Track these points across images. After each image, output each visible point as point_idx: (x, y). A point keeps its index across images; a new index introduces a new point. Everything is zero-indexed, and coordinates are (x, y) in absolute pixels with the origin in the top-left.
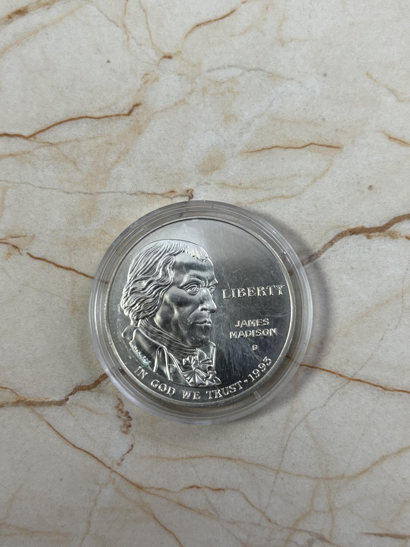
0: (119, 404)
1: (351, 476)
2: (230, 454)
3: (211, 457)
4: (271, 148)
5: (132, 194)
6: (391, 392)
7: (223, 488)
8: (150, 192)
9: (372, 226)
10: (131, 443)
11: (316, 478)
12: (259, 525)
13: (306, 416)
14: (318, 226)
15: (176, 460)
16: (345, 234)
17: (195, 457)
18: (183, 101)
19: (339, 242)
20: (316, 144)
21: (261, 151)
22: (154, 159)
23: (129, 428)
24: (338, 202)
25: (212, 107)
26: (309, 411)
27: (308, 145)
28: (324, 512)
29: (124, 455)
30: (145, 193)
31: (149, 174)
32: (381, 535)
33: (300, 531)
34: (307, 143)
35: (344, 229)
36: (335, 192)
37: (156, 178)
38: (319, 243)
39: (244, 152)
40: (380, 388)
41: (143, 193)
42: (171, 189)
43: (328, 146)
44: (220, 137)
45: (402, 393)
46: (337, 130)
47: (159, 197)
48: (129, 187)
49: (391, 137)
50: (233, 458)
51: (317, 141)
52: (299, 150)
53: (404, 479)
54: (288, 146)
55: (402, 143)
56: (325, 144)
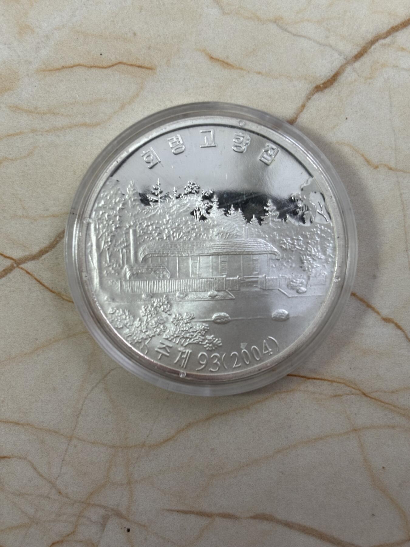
1: (152, 444)
2: (17, 419)
4: (72, 67)
7: (9, 455)
11: (113, 447)
12: (48, 497)
13: (105, 376)
20: (125, 64)
21: (60, 69)
25: (5, 17)
26: (108, 371)
27: (116, 64)
28: (122, 485)
32: (185, 512)
33: (94, 505)
34: (114, 61)
39: (41, 71)
43: (139, 67)
44: (13, 52)
46: (149, 48)
49: (213, 57)
50: (21, 423)
51: (127, 60)
52: (105, 69)
53: (212, 449)
54: (92, 65)
55: (226, 64)
56: (136, 64)
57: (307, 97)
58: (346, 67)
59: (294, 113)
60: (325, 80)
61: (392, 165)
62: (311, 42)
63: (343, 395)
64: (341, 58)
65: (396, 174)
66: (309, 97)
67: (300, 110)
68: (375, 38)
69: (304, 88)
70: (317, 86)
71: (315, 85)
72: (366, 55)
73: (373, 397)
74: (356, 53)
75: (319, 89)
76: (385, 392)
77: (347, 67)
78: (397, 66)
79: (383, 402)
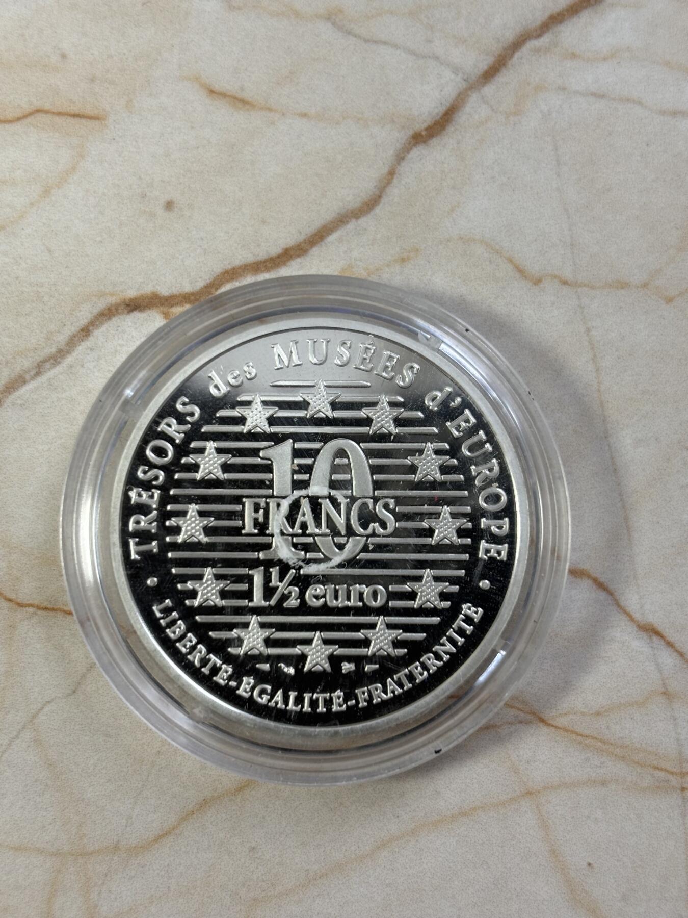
1: (134, 845)
9: (175, 291)
11: (57, 854)
13: (34, 716)
14: (56, 295)
16: (117, 309)
19: (103, 329)
20: (47, 112)
24: (99, 239)
26: (40, 705)
27: (31, 114)
34: (27, 108)
35: (113, 300)
36: (92, 216)
38: (59, 332)
43: (75, 116)
46: (92, 80)
49: (214, 90)
51: (51, 105)
52: (10, 125)
53: (253, 849)
55: (239, 102)
56: (68, 111)
57: (397, 156)
58: (468, 95)
59: (375, 187)
60: (429, 122)
61: (567, 274)
62: (398, 52)
63: (502, 725)
64: (458, 79)
65: (576, 292)
66: (402, 155)
67: (386, 181)
68: (520, 37)
69: (391, 138)
70: (416, 133)
71: (411, 132)
72: (504, 71)
73: (560, 725)
74: (486, 68)
75: (420, 138)
76: (583, 714)
77: (471, 96)
78: (564, 89)
79: (581, 735)
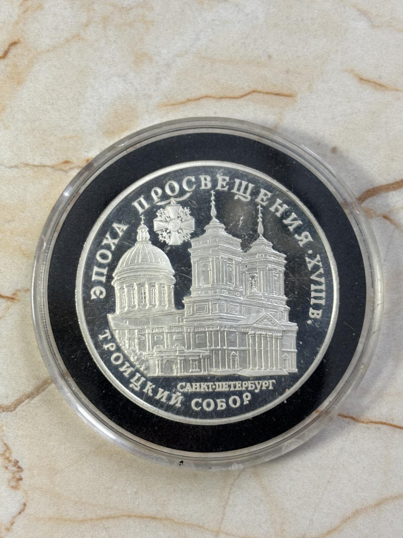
0: (5, 451)
2: (154, 512)
3: (129, 516)
4: (199, 99)
5: (12, 167)
6: (365, 425)
8: (36, 163)
10: (23, 501)
15: (83, 521)
17: (108, 518)
18: (77, 37)
20: (259, 92)
21: (185, 103)
22: (41, 118)
23: (20, 482)
25: (117, 44)
27: (249, 93)
29: (14, 517)
30: (30, 165)
31: (34, 139)
34: (247, 90)
37: (44, 144)
39: (163, 106)
40: (350, 420)
41: (27, 165)
42: (65, 159)
43: (277, 94)
44: (129, 85)
45: (380, 426)
46: (288, 72)
47: (49, 170)
48: (8, 157)
49: (363, 78)
50: (159, 517)
51: (262, 87)
52: (237, 100)
54: (222, 95)
55: (379, 86)
56: (272, 91)
